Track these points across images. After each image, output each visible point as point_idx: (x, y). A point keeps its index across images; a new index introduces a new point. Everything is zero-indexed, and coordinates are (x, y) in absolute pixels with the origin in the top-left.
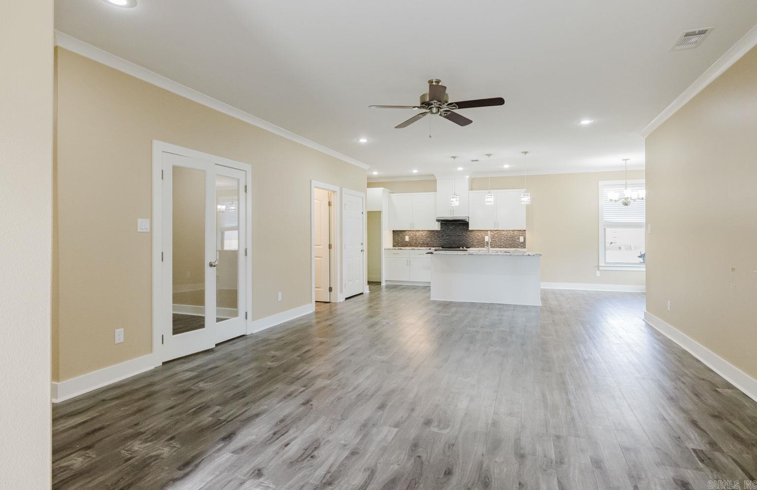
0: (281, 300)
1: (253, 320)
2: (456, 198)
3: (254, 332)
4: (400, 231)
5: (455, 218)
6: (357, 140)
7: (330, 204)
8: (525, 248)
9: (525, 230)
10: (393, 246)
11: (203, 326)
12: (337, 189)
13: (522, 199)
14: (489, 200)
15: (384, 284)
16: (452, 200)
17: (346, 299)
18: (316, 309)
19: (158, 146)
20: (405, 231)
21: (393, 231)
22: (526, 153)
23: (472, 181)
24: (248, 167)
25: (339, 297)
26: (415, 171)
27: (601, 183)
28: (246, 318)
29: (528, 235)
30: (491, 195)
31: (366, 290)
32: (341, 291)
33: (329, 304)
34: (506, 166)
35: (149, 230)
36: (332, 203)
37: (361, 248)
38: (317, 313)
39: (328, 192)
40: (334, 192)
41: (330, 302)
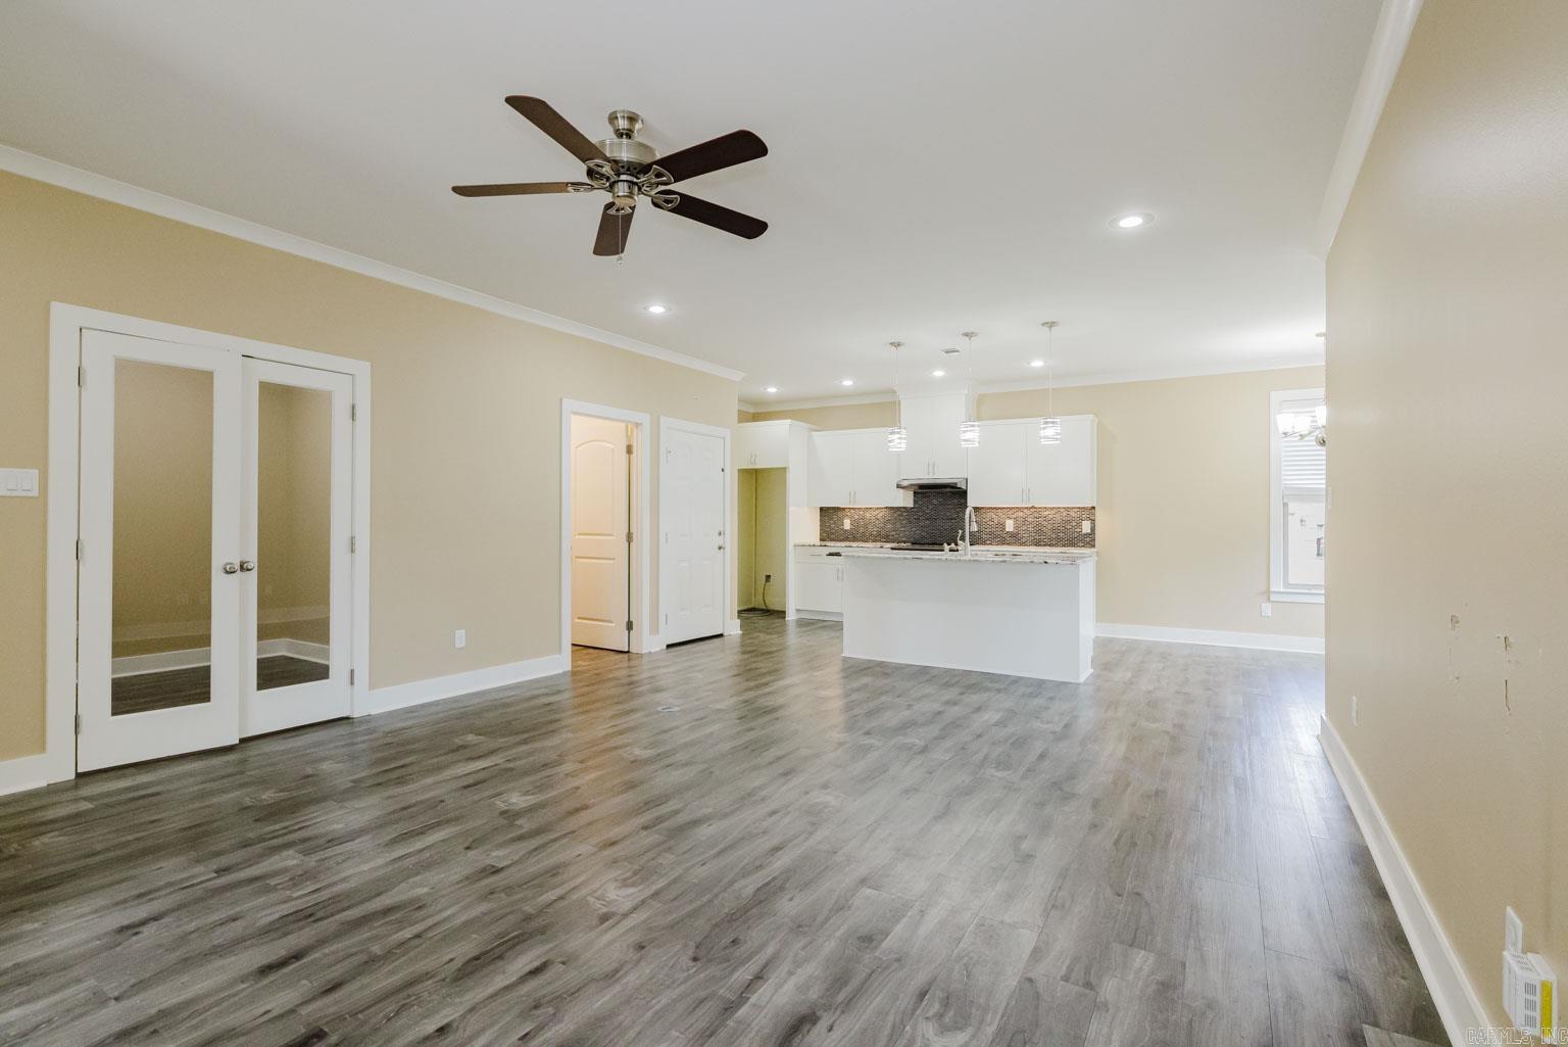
0: (463, 645)
1: (372, 686)
2: (898, 433)
3: (374, 712)
4: (834, 508)
5: (938, 481)
6: (645, 308)
7: (629, 450)
8: (1094, 546)
9: (1094, 508)
10: (821, 540)
11: (204, 697)
12: (644, 418)
13: (1043, 433)
14: (968, 436)
15: (791, 616)
16: (891, 437)
17: (669, 646)
18: (573, 667)
19: (65, 317)
20: (844, 509)
21: (821, 509)
22: (1051, 325)
23: (981, 400)
24: (362, 369)
25: (649, 643)
26: (848, 383)
27: (1276, 396)
28: (352, 683)
29: (1099, 515)
30: (974, 426)
31: (733, 628)
32: (655, 629)
33: (626, 656)
34: (1037, 364)
35: (35, 493)
36: (634, 450)
37: (719, 541)
38: (574, 673)
39: (627, 426)
40: (637, 425)
41: (628, 652)
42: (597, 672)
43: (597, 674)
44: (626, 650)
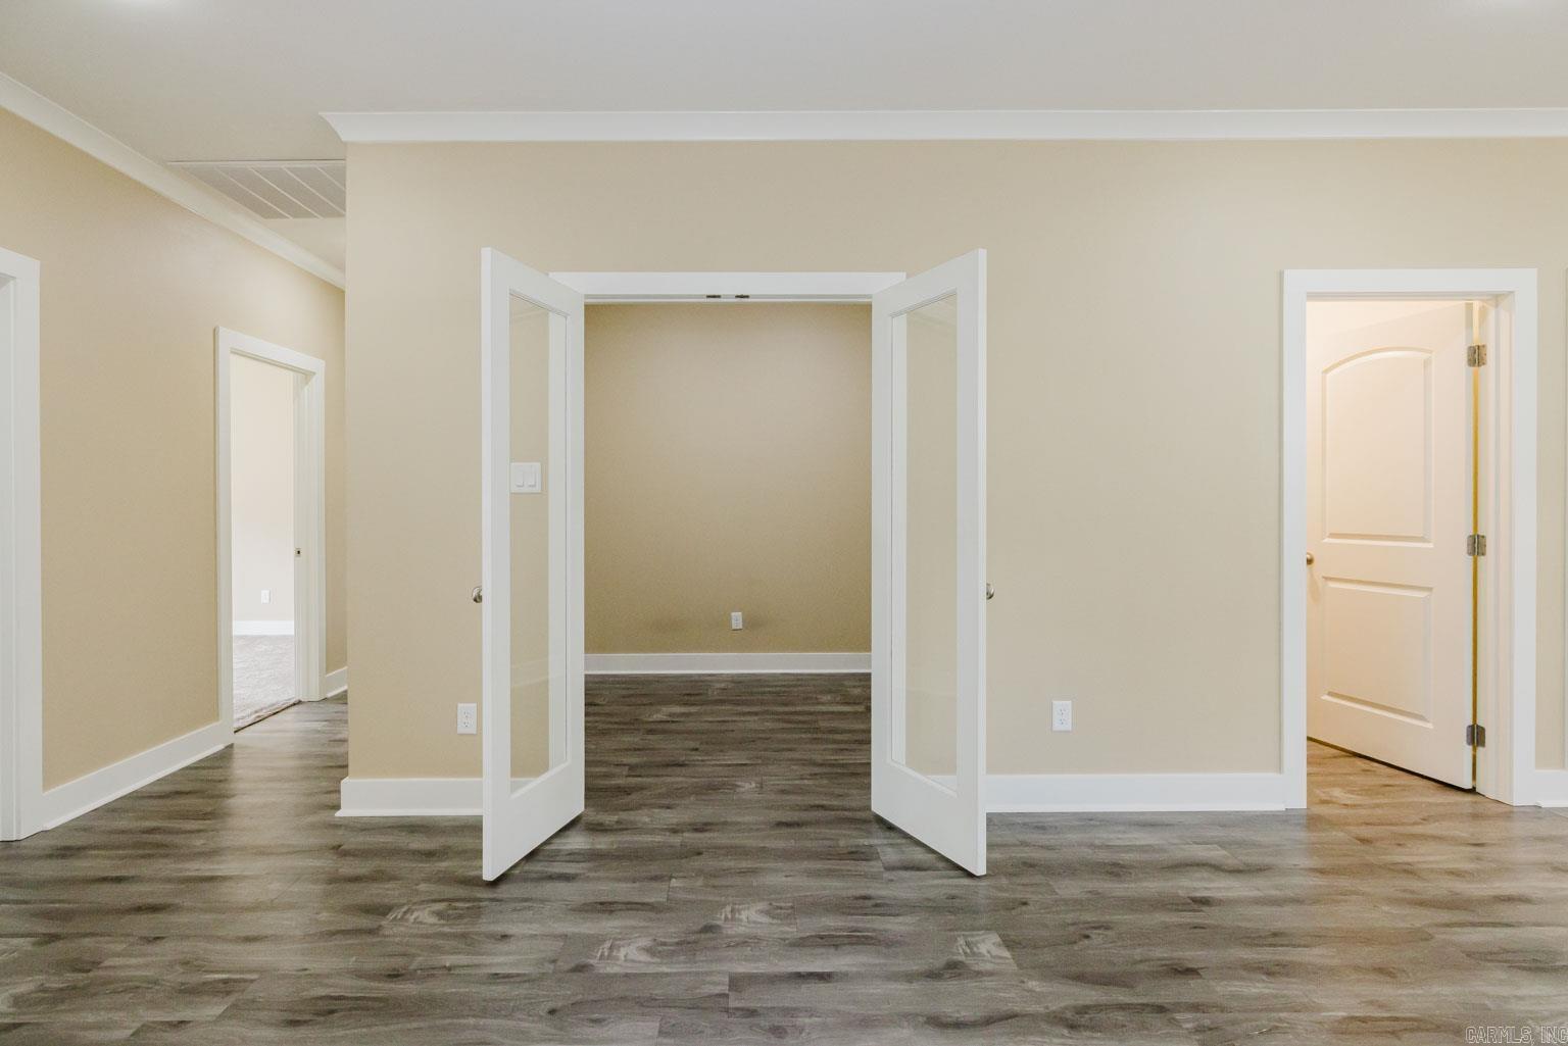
0: (1068, 727)
7: (1476, 357)
12: (1519, 281)
18: (1312, 800)
35: (538, 489)
39: (1469, 307)
40: (1497, 298)
41: (1472, 791)
42: (1365, 832)
43: (1364, 841)
44: (1468, 786)
